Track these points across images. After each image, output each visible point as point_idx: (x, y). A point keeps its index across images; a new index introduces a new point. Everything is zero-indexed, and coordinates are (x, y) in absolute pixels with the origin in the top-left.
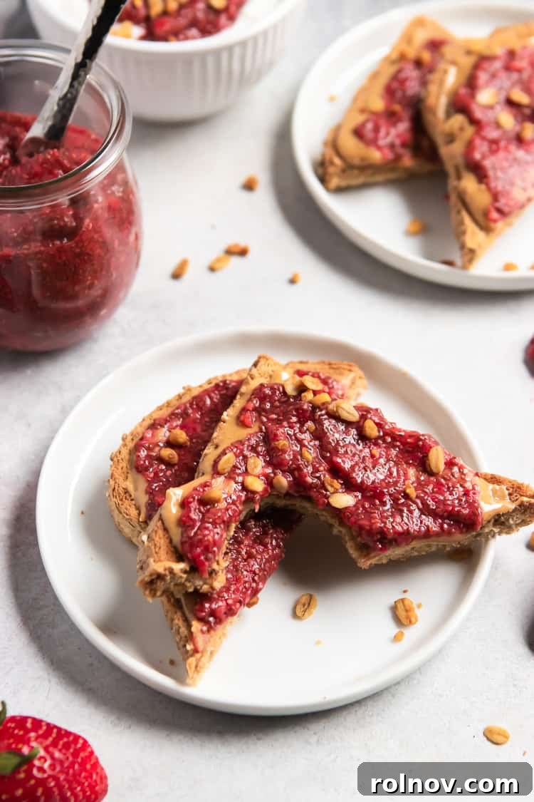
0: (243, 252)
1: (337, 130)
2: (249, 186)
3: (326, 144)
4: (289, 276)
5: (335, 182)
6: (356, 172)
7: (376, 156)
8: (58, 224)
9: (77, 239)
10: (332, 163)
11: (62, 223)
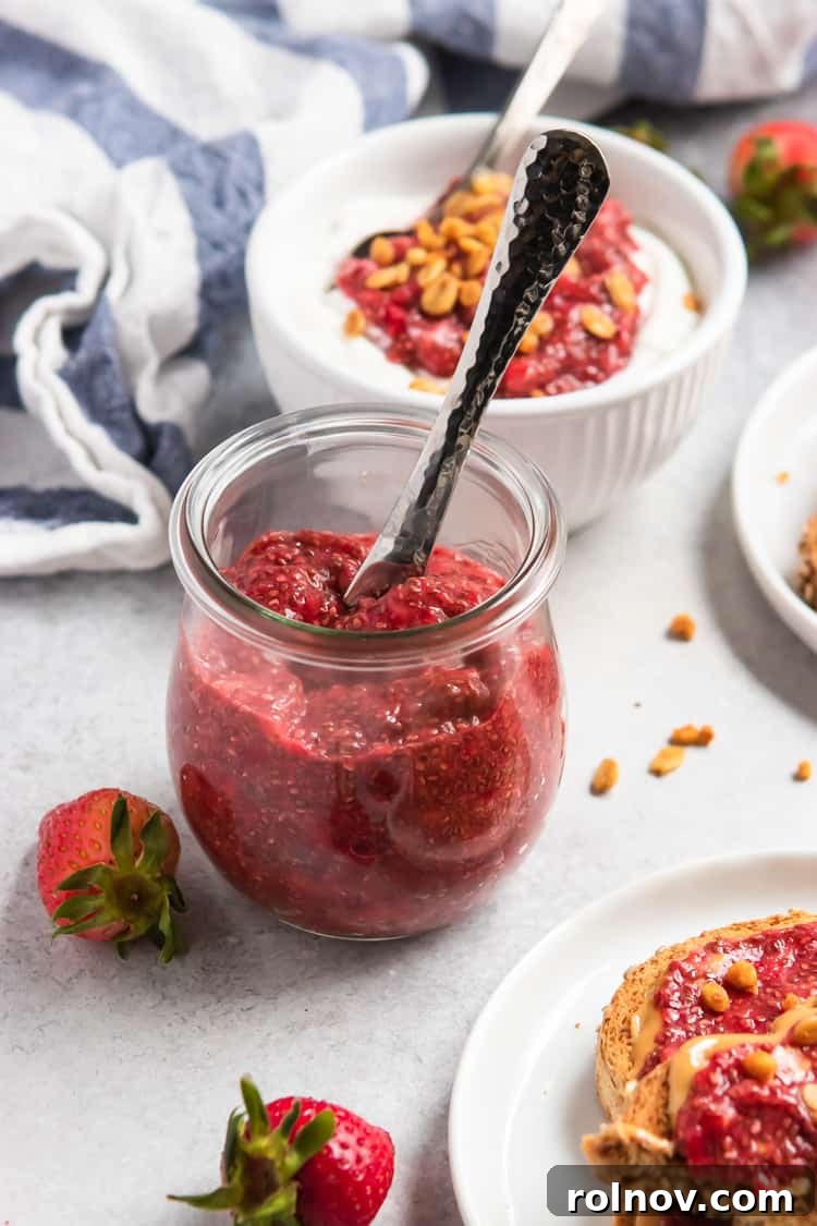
0: (703, 739)
2: (680, 633)
4: (793, 769)
8: (462, 694)
9: (494, 717)
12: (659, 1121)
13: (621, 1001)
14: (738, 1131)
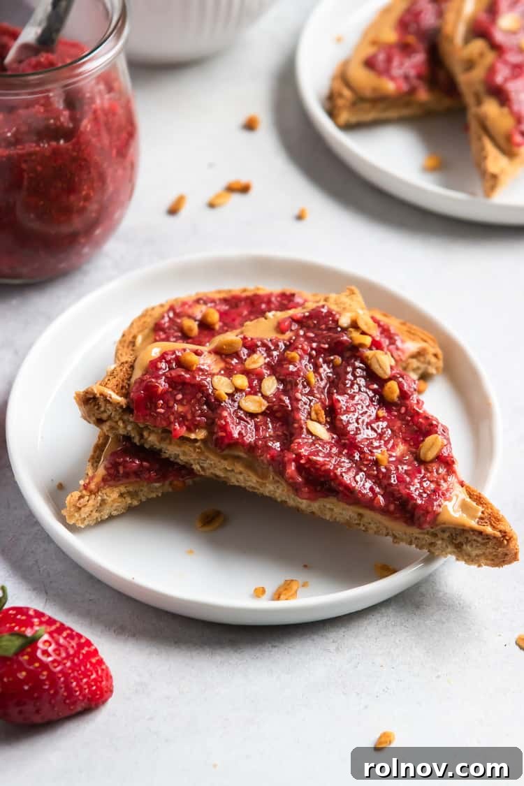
0: (244, 189)
1: (345, 65)
2: (250, 126)
3: (334, 79)
4: (296, 212)
5: (344, 117)
6: (367, 106)
7: (390, 86)
8: (55, 124)
9: (74, 140)
10: (341, 95)
11: (58, 123)
12: (122, 387)
13: (135, 326)
14: (168, 397)
